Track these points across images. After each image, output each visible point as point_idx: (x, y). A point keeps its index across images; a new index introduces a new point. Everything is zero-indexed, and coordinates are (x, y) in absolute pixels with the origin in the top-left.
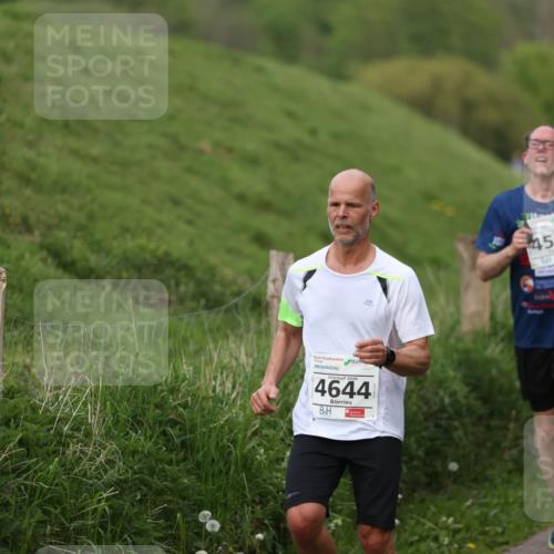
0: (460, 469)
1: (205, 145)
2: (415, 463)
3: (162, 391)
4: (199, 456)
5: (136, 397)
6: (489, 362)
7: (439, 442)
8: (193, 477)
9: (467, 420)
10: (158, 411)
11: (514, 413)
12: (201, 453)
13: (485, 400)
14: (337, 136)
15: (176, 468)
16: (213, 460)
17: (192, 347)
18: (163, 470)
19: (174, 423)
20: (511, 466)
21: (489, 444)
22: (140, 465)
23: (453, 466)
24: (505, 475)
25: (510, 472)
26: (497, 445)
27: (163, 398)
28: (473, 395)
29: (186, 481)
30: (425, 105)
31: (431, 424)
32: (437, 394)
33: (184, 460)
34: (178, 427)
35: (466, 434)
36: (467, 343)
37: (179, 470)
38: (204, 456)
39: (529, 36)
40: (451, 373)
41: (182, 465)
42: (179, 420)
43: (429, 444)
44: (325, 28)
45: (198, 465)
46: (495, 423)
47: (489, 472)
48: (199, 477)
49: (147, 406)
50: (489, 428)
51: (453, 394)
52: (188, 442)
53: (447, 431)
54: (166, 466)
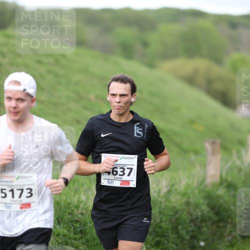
0: (205, 245)
1: (92, 96)
2: (185, 242)
3: (72, 207)
4: (88, 237)
5: (60, 210)
6: (219, 197)
7: (196, 233)
8: (86, 246)
9: (209, 223)
10: (70, 216)
11: (230, 220)
12: (89, 235)
13: (217, 214)
14: (151, 94)
15: (78, 242)
16: (94, 239)
17: (85, 187)
18: (72, 243)
19: (77, 221)
20: (228, 244)
21: (218, 234)
22: (62, 240)
23: (202, 244)
24: (225, 248)
25: (228, 247)
26: (222, 235)
27: (72, 210)
28: (211, 212)
29: (82, 248)
30: (190, 80)
31: (192, 224)
32: (195, 211)
33: (81, 238)
34: (79, 223)
35: (208, 229)
36: (209, 188)
37: (79, 243)
38: (91, 236)
39: (238, 50)
40: (202, 201)
41: (80, 240)
42: (80, 220)
43: (191, 234)
44: (145, 44)
45: (88, 241)
46: (221, 224)
47: (218, 246)
48: (88, 246)
49: (64, 214)
50: (218, 227)
51: (202, 211)
52: (83, 230)
53: (199, 228)
54: (73, 241)
